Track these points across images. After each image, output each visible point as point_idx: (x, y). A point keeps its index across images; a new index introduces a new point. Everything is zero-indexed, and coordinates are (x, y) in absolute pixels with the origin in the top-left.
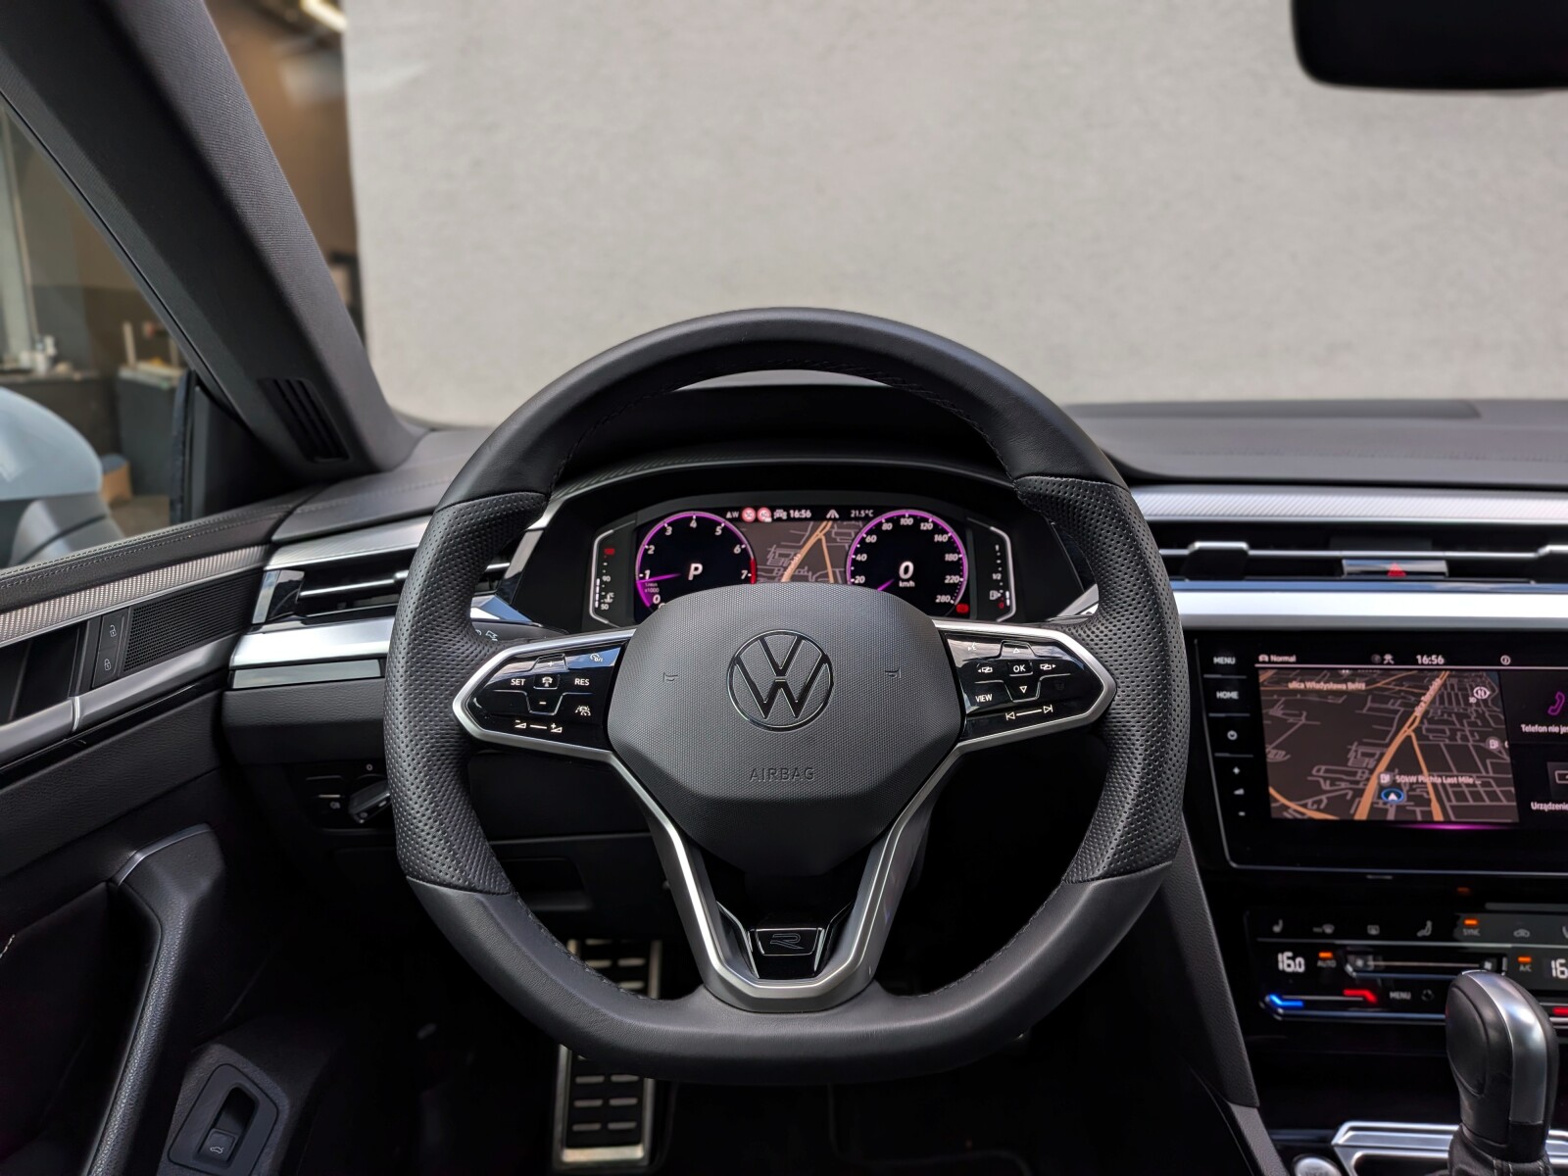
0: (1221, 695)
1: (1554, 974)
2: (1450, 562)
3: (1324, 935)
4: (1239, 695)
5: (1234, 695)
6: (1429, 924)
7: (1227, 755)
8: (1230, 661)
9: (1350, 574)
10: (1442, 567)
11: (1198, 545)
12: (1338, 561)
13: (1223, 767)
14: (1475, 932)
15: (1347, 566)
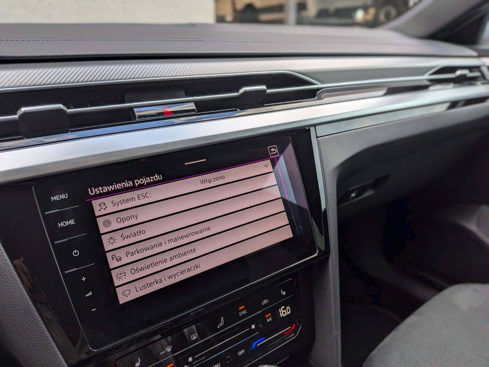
0: (61, 225)
1: (281, 316)
2: (196, 103)
3: (166, 354)
4: (75, 221)
5: (72, 222)
6: (222, 318)
7: (76, 269)
8: (63, 196)
9: (140, 117)
10: (192, 106)
11: (24, 109)
12: (131, 109)
13: (72, 279)
14: (245, 312)
15: (138, 112)
